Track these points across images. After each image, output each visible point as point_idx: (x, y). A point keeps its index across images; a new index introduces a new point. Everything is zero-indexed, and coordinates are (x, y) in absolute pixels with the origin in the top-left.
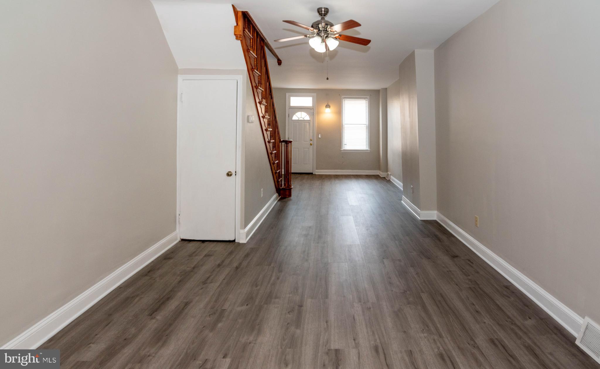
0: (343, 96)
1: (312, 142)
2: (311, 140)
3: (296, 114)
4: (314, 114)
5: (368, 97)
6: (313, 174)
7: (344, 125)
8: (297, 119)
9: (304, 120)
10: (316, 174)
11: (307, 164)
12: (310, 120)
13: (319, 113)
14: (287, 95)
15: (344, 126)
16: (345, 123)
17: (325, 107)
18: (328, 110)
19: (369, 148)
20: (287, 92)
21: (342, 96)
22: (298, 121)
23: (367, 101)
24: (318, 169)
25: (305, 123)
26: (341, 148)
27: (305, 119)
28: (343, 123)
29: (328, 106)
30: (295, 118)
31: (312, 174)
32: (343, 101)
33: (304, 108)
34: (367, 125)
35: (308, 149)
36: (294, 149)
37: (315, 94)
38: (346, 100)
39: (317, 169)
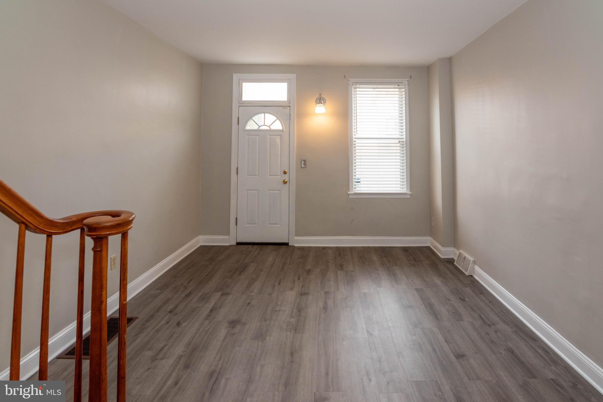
0: (353, 80)
1: (286, 178)
2: (285, 173)
3: (255, 118)
4: (292, 118)
5: (405, 81)
6: (289, 245)
7: (354, 140)
8: (256, 127)
9: (270, 130)
10: (296, 245)
11: (277, 224)
12: (282, 131)
13: (301, 115)
14: (236, 77)
15: (354, 143)
16: (357, 136)
17: (315, 100)
18: (320, 109)
19: (409, 188)
20: (234, 73)
21: (350, 79)
22: (258, 132)
23: (404, 90)
24: (299, 236)
25: (271, 137)
26: (349, 191)
27: (273, 127)
28: (354, 137)
29: (320, 100)
30: (251, 126)
31: (287, 244)
32: (353, 89)
33: (270, 105)
34: (404, 140)
35: (278, 192)
36: (249, 192)
37: (293, 76)
38: (360, 88)
39: (297, 235)
